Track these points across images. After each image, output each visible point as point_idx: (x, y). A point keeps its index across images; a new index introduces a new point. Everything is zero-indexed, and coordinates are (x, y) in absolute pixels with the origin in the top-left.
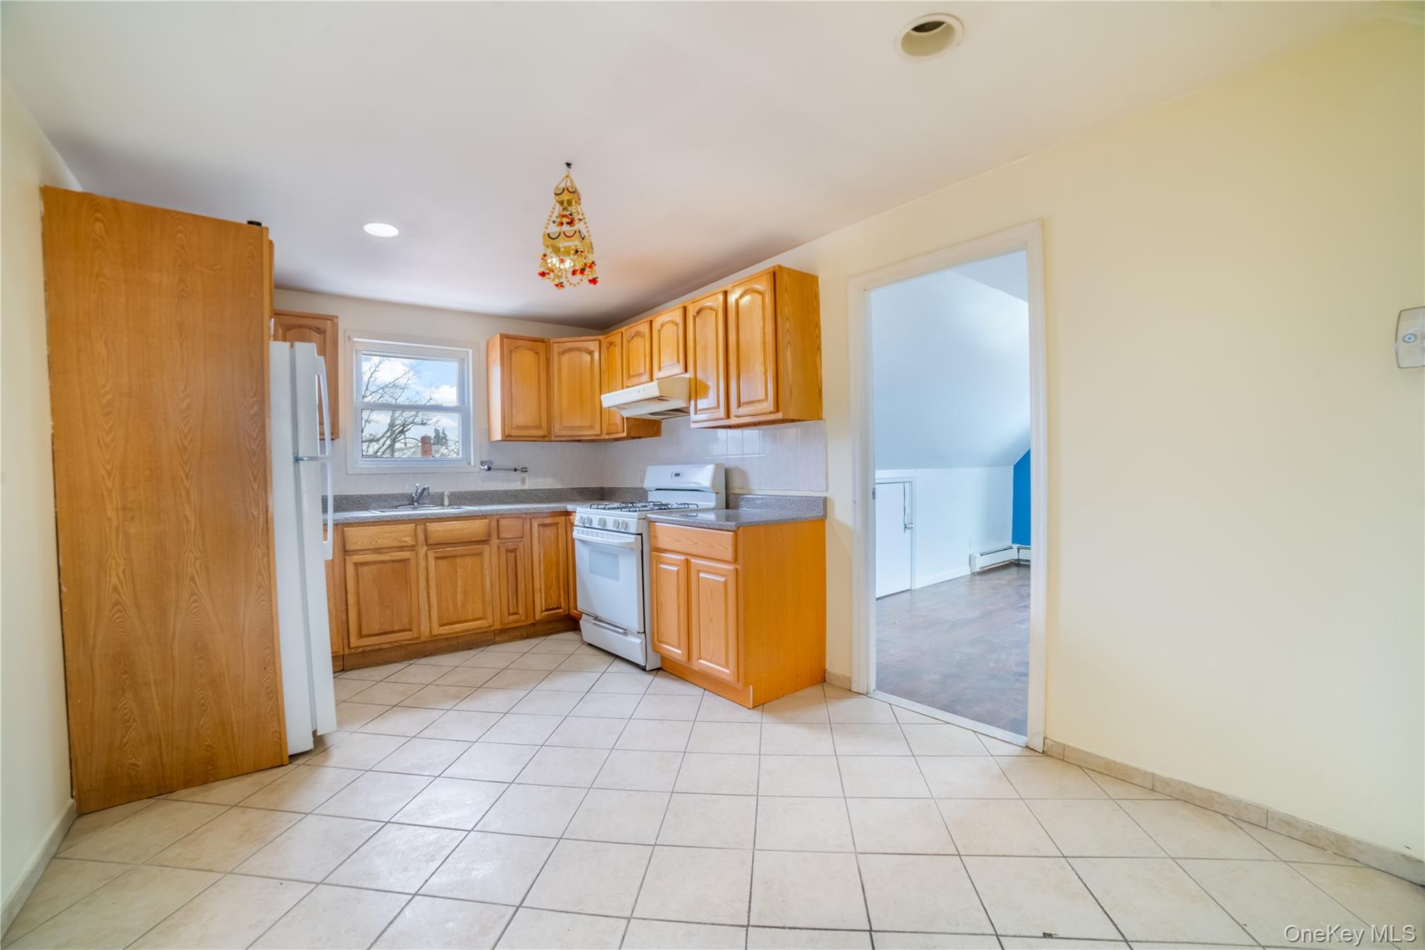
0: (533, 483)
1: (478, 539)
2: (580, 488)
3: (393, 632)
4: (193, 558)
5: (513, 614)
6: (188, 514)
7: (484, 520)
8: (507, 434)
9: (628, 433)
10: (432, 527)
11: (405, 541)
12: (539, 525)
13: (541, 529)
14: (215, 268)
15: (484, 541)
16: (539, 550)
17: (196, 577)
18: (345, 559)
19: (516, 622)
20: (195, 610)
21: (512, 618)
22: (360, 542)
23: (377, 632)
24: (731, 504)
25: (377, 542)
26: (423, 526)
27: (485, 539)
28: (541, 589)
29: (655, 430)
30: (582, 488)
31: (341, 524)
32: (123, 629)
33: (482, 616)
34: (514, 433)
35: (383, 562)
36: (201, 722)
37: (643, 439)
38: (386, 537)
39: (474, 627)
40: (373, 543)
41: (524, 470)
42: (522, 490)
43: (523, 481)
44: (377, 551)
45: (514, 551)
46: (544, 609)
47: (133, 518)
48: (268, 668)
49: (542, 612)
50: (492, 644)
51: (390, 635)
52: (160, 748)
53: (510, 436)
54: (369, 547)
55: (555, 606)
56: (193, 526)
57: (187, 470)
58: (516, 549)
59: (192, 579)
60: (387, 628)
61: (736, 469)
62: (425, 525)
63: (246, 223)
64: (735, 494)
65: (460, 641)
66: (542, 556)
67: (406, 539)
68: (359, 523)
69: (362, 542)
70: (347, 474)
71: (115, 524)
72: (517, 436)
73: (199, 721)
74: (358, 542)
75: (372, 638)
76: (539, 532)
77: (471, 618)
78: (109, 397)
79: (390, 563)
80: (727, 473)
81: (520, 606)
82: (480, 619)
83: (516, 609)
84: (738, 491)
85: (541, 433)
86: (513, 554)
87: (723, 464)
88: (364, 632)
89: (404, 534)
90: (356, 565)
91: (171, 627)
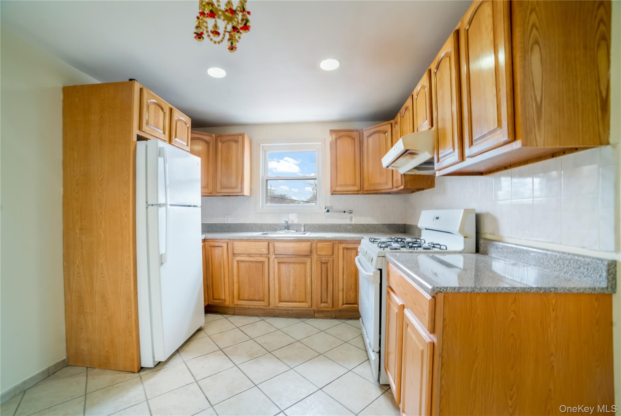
0: (357, 220)
1: (303, 254)
2: (389, 224)
3: (254, 300)
4: (102, 255)
5: (324, 303)
6: (101, 233)
7: (309, 243)
8: (333, 190)
9: (405, 186)
10: (277, 244)
11: (263, 252)
12: (344, 248)
13: (345, 251)
14: (114, 107)
15: (308, 255)
16: (343, 265)
17: (103, 265)
18: (233, 258)
19: (326, 308)
20: (103, 282)
21: (323, 305)
22: (240, 250)
23: (247, 299)
24: (481, 249)
25: (248, 250)
26: (273, 244)
27: (309, 254)
28: (343, 290)
29: (429, 183)
30: (390, 224)
31: (233, 239)
32: (80, 285)
33: (304, 300)
34: (338, 189)
35: (252, 262)
36: (105, 338)
37: (425, 191)
38: (253, 248)
39: (299, 306)
40: (246, 251)
41: (351, 212)
42: (350, 224)
43: (351, 219)
44: (249, 255)
45: (326, 263)
46: (345, 303)
47: (83, 233)
48: (130, 319)
49: (343, 304)
50: (313, 318)
51: (253, 302)
52: (91, 345)
53: (336, 191)
54: (244, 253)
55: (353, 302)
56: (102, 239)
57: (101, 211)
58: (328, 263)
59: (102, 266)
60: (252, 297)
61: (488, 214)
62: (274, 243)
63: (128, 80)
64: (485, 239)
65: (293, 312)
66: (345, 269)
67: (263, 250)
68: (240, 239)
69: (241, 250)
70: (256, 213)
71: (78, 236)
72: (341, 191)
73: (104, 337)
74: (239, 249)
75: (244, 301)
76: (343, 253)
77: (297, 300)
78: (78, 177)
79: (255, 263)
80: (478, 218)
81: (329, 298)
82: (303, 302)
83: (326, 300)
84: (489, 237)
85: (356, 188)
86: (326, 265)
87: (474, 210)
88: (241, 298)
89: (262, 248)
90: (238, 262)
91: (95, 288)
